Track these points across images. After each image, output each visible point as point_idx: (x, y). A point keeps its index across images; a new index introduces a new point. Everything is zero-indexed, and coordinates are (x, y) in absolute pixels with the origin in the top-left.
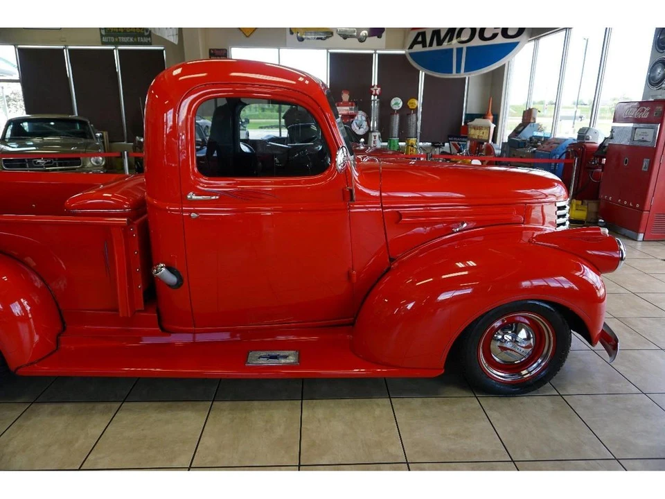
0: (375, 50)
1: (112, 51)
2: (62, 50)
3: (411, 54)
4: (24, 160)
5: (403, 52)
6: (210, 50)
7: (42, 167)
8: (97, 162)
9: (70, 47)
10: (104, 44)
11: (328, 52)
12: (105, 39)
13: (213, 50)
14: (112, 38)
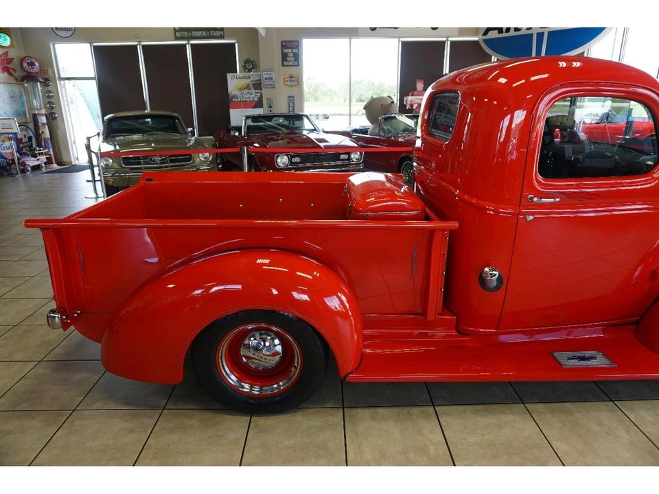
0: (448, 37)
1: (184, 46)
2: (136, 46)
3: (485, 41)
4: (139, 158)
5: (476, 39)
6: (282, 42)
7: (157, 164)
8: (205, 158)
9: (143, 43)
10: (177, 38)
11: (399, 41)
12: (178, 34)
13: (285, 41)
14: (186, 33)
